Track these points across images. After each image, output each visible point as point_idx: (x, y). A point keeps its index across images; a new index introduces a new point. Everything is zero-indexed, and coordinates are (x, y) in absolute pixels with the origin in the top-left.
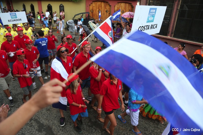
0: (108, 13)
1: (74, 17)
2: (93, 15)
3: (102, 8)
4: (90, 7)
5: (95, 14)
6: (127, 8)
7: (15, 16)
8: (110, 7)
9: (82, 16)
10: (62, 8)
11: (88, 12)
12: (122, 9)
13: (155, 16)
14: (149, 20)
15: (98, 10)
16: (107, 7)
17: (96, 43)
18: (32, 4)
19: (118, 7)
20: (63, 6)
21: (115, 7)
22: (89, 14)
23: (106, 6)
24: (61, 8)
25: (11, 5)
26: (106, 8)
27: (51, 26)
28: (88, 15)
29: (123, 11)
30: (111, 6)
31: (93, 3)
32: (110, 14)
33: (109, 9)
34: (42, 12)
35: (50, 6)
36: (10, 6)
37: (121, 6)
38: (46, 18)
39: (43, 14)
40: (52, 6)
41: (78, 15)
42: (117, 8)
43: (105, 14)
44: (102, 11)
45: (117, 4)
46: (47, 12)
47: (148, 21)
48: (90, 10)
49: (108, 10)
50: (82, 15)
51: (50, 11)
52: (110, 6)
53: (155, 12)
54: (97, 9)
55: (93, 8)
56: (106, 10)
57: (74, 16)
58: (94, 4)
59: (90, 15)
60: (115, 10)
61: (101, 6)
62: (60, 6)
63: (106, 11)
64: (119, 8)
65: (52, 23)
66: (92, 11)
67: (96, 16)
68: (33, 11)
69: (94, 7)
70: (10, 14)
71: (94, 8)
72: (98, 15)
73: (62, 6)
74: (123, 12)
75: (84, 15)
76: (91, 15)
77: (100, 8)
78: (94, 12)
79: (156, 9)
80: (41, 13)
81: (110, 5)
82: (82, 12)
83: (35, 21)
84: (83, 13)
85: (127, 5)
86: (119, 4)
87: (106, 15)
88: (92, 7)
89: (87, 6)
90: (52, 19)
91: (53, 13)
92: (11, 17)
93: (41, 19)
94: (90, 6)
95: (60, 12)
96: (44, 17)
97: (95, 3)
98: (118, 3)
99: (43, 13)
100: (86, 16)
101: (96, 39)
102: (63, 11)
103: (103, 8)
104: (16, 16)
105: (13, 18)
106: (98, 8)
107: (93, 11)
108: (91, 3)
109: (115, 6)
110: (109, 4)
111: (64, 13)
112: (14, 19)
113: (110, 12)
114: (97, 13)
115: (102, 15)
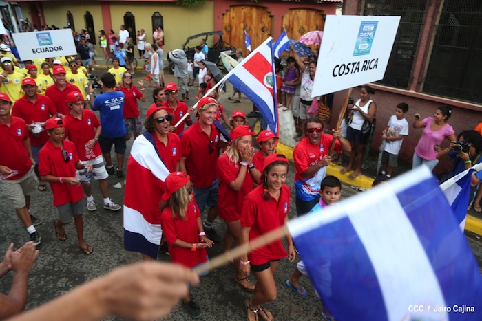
1: (187, 43)
2: (230, 37)
3: (251, 22)
4: (223, 19)
5: (235, 35)
6: (312, 22)
7: (47, 39)
8: (271, 20)
9: (205, 41)
10: (159, 21)
11: (218, 32)
12: (301, 24)
13: (372, 40)
14: (359, 48)
15: (242, 25)
16: (264, 20)
18: (88, 12)
19: (291, 19)
20: (161, 17)
21: (285, 19)
22: (221, 37)
24: (156, 21)
25: (40, 15)
26: (261, 22)
27: (132, 64)
28: (219, 37)
29: (303, 28)
30: (275, 17)
31: (232, 9)
32: (270, 35)
33: (270, 24)
34: (112, 31)
35: (130, 17)
36: (39, 18)
37: (298, 18)
38: (121, 45)
39: (113, 36)
40: (134, 17)
41: (195, 37)
42: (287, 22)
44: (253, 29)
45: (289, 11)
46: (123, 30)
47: (357, 53)
48: (224, 25)
49: (267, 25)
50: (204, 37)
51: (130, 29)
52: (271, 17)
53: (374, 31)
54: (240, 23)
55: (230, 21)
56: (261, 26)
57: (186, 41)
58: (233, 13)
59: (223, 37)
60: (284, 26)
61: (251, 18)
62: (154, 18)
63: (263, 30)
64: (293, 21)
65: (135, 57)
66: (228, 28)
67: (237, 40)
68: (90, 29)
69: (233, 18)
70: (37, 35)
71: (232, 20)
73: (157, 17)
74: (302, 30)
75: (210, 37)
76: (225, 37)
77: (248, 22)
78: (234, 30)
79: (375, 24)
80: (110, 32)
81: (272, 14)
82: (206, 32)
83: (95, 51)
84: (207, 34)
85: (313, 14)
86: (294, 12)
87: (262, 38)
88: (230, 18)
89: (218, 18)
90: (135, 46)
91: (137, 34)
92: (40, 42)
93: (108, 48)
94: (225, 16)
95: (154, 31)
96: (117, 43)
97: (237, 9)
98: (290, 9)
99: (113, 33)
100: (214, 40)
101: (237, 94)
102: (160, 29)
103: (254, 22)
104: (49, 38)
105: (43, 44)
106: (244, 22)
107: (231, 29)
108: (227, 10)
109: (283, 17)
110: (269, 12)
111: (162, 34)
112: (45, 47)
113: (271, 31)
114: (240, 34)
115: (253, 39)
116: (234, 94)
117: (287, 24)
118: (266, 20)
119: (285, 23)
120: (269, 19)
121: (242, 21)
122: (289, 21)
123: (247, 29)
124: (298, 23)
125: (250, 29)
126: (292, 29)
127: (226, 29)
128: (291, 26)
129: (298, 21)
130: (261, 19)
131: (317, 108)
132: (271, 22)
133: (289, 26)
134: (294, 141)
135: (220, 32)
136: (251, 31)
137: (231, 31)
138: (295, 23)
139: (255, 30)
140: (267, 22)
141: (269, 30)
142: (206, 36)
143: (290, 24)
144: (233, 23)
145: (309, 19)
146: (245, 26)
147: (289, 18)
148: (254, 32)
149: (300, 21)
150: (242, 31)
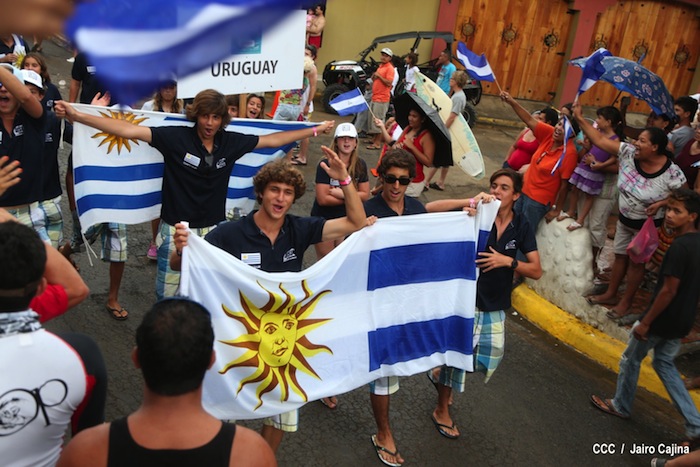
0: (553, 51)
1: (371, 48)
3: (523, 20)
4: (460, 6)
5: (482, 45)
6: (670, 34)
8: (571, 20)
11: (444, 33)
12: (641, 36)
15: (501, 26)
16: (554, 19)
19: (619, 22)
21: (603, 20)
23: (548, 12)
26: (547, 23)
29: (644, 45)
30: (581, 18)
32: (562, 54)
33: (566, 29)
37: (636, 22)
42: (609, 28)
43: (539, 53)
44: (525, 36)
45: (618, 4)
48: (460, 21)
49: (557, 31)
50: (411, 42)
52: (572, 12)
54: (496, 20)
55: (475, 13)
56: (544, 31)
57: (370, 44)
60: (599, 36)
61: (524, 10)
63: (546, 41)
64: (623, 27)
66: (469, 29)
69: (483, 6)
71: (481, 12)
72: (495, 52)
74: (642, 51)
75: (424, 44)
77: (515, 20)
78: (479, 34)
81: (575, 8)
82: (418, 30)
84: (418, 36)
85: (675, 14)
86: (628, 6)
87: (543, 59)
102: (318, 10)
103: (529, 22)
106: (507, 18)
107: (474, 30)
109: (599, 17)
110: (569, 2)
111: (321, 22)
113: (565, 46)
114: (493, 45)
115: (520, 59)
117: (607, 34)
118: (558, 19)
119: (604, 29)
120: (566, 17)
121: (502, 15)
122: (614, 27)
123: (511, 34)
124: (635, 34)
125: (517, 36)
126: (617, 46)
127: (462, 29)
128: (617, 39)
129: (637, 28)
130: (548, 17)
132: (571, 24)
133: (612, 38)
134: (584, 301)
135: (450, 33)
136: (518, 40)
137: (473, 35)
138: (628, 33)
139: (528, 39)
140: (561, 23)
141: (562, 42)
142: (415, 39)
143: (613, 34)
144: (480, 18)
145: (664, 25)
146: (508, 28)
147: (615, 19)
148: (524, 44)
149: (641, 29)
150: (500, 38)
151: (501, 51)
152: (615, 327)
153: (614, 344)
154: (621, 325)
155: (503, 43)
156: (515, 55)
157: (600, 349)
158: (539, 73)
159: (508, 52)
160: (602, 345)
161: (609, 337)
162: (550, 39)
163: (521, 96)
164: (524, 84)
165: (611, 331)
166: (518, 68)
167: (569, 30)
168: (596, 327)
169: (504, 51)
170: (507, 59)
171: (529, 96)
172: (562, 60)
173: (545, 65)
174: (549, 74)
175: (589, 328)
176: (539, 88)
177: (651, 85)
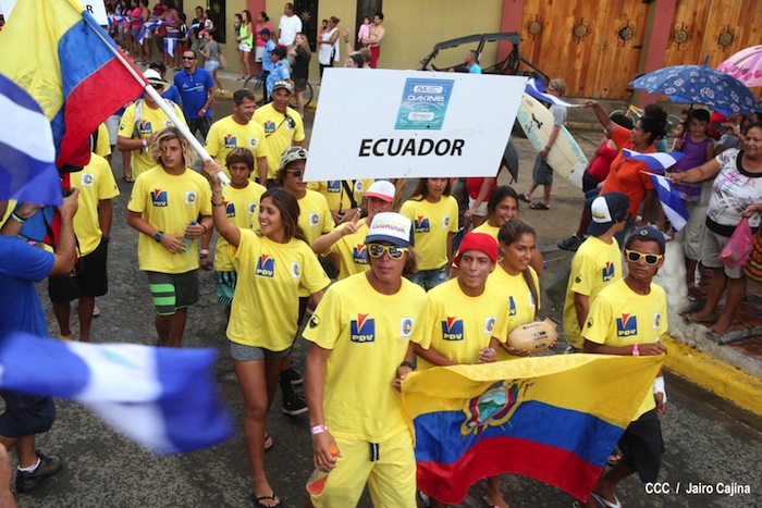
0: (629, 45)
1: (433, 55)
2: (538, 50)
3: (595, 14)
5: (551, 42)
8: (647, 10)
9: (477, 53)
11: (509, 34)
12: (725, 22)
15: (571, 21)
16: (628, 10)
17: (541, 212)
19: (700, 8)
21: (682, 8)
22: (515, 46)
23: (621, 3)
24: (367, 1)
26: (621, 15)
27: (300, 95)
28: (511, 49)
29: (730, 32)
30: (658, 4)
32: (639, 47)
33: (642, 20)
34: (264, 15)
39: (265, 26)
41: (454, 43)
42: (689, 16)
43: (613, 48)
44: (597, 31)
46: (289, 15)
48: (526, 19)
49: (633, 23)
50: (475, 45)
51: (306, 15)
52: (648, 1)
54: (566, 16)
55: (542, 10)
56: (618, 24)
57: (431, 51)
59: (520, 48)
60: (678, 25)
61: (594, 2)
63: (621, 34)
64: (705, 14)
65: (309, 81)
66: (536, 27)
67: (554, 55)
68: (217, 7)
69: (550, 1)
71: (548, 8)
72: (566, 50)
74: (728, 38)
75: (489, 47)
76: (526, 48)
77: (586, 13)
78: (548, 32)
80: (260, 17)
82: (480, 32)
84: (481, 38)
87: (618, 54)
91: (320, 25)
96: (272, 45)
99: (267, 19)
100: (498, 54)
101: (541, 188)
103: (602, 15)
106: (576, 12)
107: (542, 28)
109: (678, 4)
113: (642, 38)
114: (564, 42)
115: (594, 56)
116: (534, 187)
117: (688, 22)
118: (633, 10)
119: (684, 17)
120: (641, 7)
121: (571, 9)
122: (695, 14)
123: (583, 29)
124: (719, 21)
125: (588, 31)
126: (700, 35)
127: (529, 28)
128: (698, 27)
129: (720, 13)
130: (622, 9)
131: (748, 248)
132: (647, 15)
133: (693, 27)
134: (680, 320)
135: (516, 34)
136: (590, 36)
137: (541, 33)
138: (711, 20)
139: (601, 34)
140: (636, 14)
141: (639, 35)
142: (478, 43)
143: (694, 22)
144: (547, 14)
145: (750, 9)
146: (579, 23)
147: (696, 5)
148: (597, 40)
149: (725, 14)
150: (570, 35)
151: (572, 48)
152: (714, 346)
153: (715, 364)
154: (721, 344)
155: (573, 39)
156: (588, 52)
157: (699, 371)
158: (615, 70)
159: (580, 49)
160: (701, 366)
161: (708, 357)
162: (625, 32)
163: (596, 95)
164: (599, 83)
165: (710, 350)
166: (591, 65)
167: (646, 20)
168: (694, 347)
169: (576, 48)
170: (579, 56)
171: (605, 94)
172: (639, 54)
173: (620, 60)
174: (625, 70)
175: (687, 348)
176: (616, 85)
177: (713, 87)
